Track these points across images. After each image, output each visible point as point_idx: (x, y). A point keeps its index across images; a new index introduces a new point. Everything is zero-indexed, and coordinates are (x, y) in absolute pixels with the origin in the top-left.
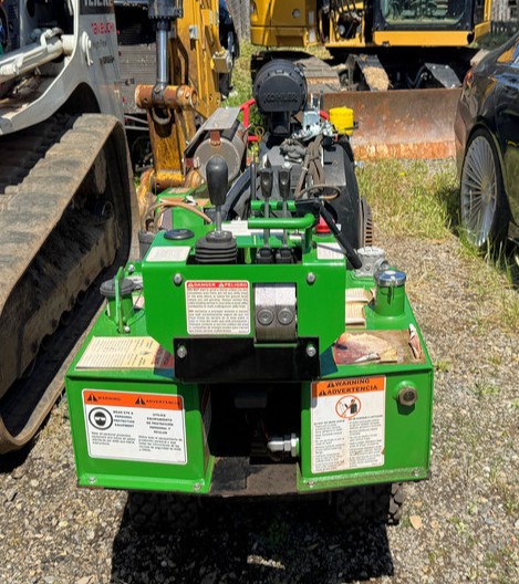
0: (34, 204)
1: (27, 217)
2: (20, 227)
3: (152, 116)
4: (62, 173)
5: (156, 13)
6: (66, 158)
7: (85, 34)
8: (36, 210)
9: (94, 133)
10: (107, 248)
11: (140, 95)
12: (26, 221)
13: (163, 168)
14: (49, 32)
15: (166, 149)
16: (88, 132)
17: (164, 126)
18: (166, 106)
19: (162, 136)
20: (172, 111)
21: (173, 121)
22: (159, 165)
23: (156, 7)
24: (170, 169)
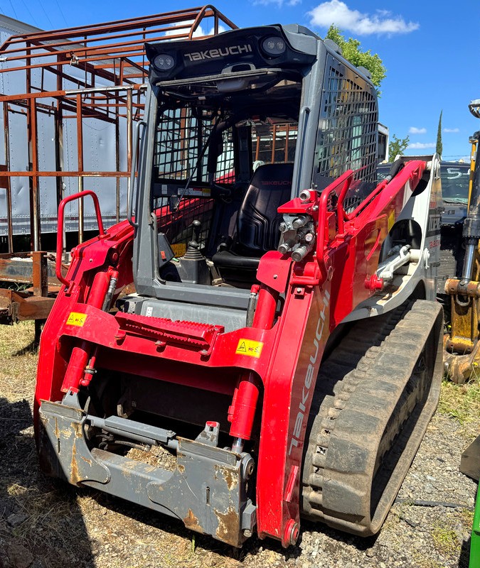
0: (394, 363)
1: (391, 373)
2: (386, 379)
3: (455, 299)
4: (409, 342)
5: (469, 234)
6: (411, 331)
7: (426, 249)
8: (394, 367)
9: (427, 314)
10: (420, 390)
11: (449, 285)
12: (390, 375)
13: (457, 335)
14: (404, 248)
15: (462, 323)
16: (422, 313)
17: (463, 307)
18: (467, 295)
19: (460, 314)
20: (471, 298)
21: (471, 305)
22: (454, 333)
23: (469, 231)
24: (463, 336)
